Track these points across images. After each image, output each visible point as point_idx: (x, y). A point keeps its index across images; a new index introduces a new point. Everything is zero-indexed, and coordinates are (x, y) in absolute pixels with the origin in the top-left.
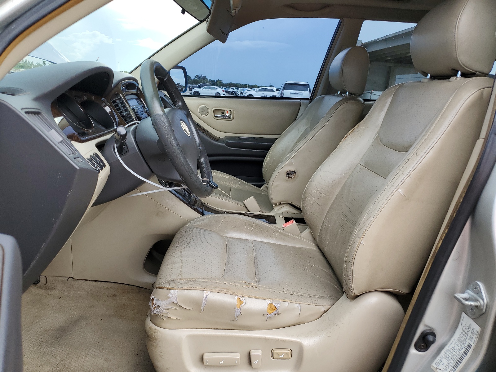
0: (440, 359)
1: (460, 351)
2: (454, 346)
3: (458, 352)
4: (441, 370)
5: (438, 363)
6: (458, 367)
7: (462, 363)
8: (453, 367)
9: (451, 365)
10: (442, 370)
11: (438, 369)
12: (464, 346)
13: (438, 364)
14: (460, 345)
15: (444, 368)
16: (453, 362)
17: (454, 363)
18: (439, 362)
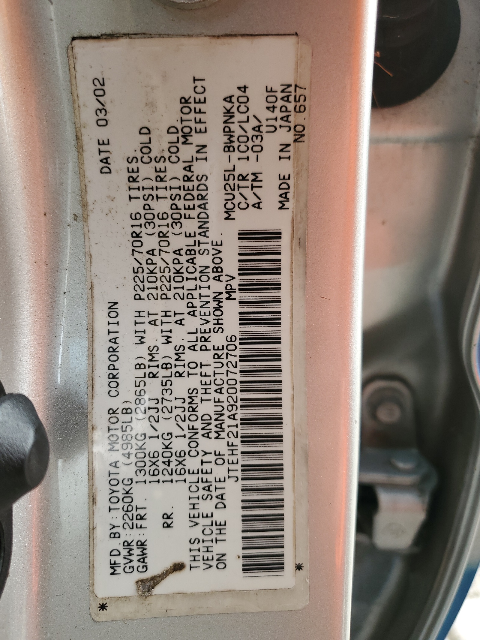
0: (117, 518)
1: (218, 340)
2: (143, 350)
3: (207, 357)
4: (178, 567)
5: (128, 545)
6: (278, 439)
7: (286, 395)
8: (245, 468)
9: (220, 472)
10: (186, 559)
11: (155, 580)
12: (220, 287)
13: (136, 551)
14: (180, 306)
15: (196, 533)
16: (221, 446)
17: (237, 441)
18: (134, 536)
